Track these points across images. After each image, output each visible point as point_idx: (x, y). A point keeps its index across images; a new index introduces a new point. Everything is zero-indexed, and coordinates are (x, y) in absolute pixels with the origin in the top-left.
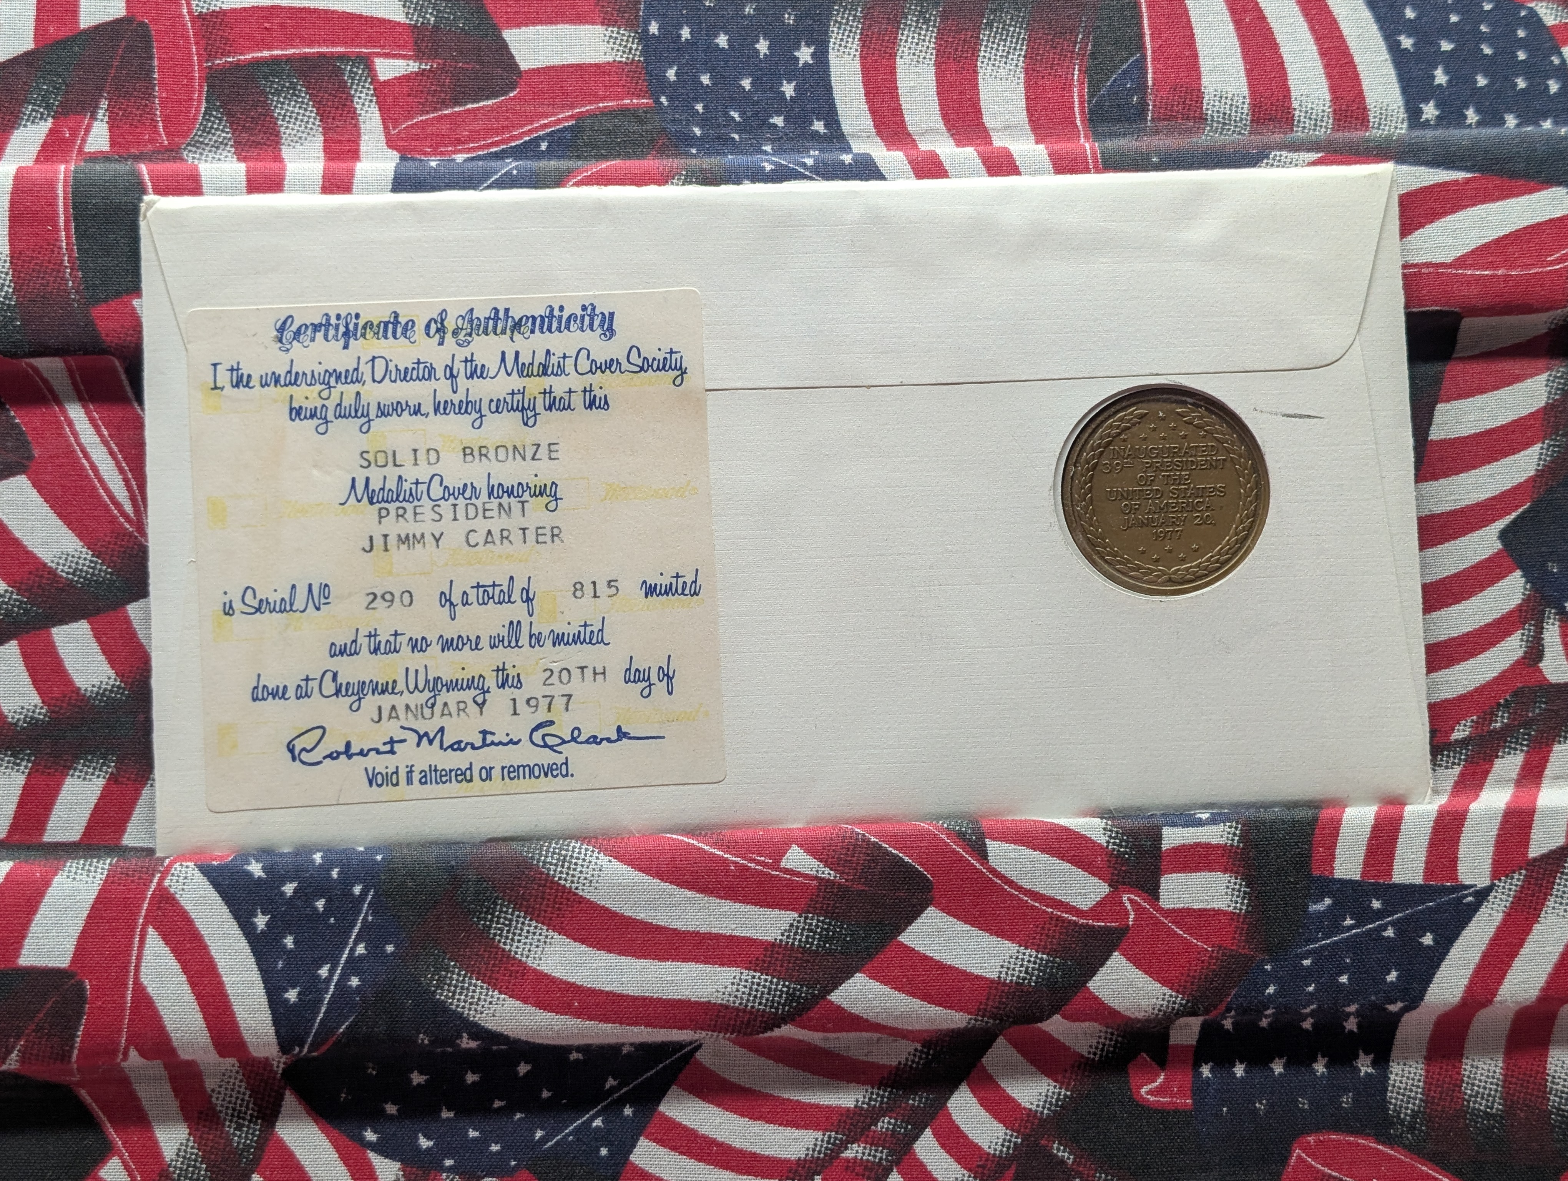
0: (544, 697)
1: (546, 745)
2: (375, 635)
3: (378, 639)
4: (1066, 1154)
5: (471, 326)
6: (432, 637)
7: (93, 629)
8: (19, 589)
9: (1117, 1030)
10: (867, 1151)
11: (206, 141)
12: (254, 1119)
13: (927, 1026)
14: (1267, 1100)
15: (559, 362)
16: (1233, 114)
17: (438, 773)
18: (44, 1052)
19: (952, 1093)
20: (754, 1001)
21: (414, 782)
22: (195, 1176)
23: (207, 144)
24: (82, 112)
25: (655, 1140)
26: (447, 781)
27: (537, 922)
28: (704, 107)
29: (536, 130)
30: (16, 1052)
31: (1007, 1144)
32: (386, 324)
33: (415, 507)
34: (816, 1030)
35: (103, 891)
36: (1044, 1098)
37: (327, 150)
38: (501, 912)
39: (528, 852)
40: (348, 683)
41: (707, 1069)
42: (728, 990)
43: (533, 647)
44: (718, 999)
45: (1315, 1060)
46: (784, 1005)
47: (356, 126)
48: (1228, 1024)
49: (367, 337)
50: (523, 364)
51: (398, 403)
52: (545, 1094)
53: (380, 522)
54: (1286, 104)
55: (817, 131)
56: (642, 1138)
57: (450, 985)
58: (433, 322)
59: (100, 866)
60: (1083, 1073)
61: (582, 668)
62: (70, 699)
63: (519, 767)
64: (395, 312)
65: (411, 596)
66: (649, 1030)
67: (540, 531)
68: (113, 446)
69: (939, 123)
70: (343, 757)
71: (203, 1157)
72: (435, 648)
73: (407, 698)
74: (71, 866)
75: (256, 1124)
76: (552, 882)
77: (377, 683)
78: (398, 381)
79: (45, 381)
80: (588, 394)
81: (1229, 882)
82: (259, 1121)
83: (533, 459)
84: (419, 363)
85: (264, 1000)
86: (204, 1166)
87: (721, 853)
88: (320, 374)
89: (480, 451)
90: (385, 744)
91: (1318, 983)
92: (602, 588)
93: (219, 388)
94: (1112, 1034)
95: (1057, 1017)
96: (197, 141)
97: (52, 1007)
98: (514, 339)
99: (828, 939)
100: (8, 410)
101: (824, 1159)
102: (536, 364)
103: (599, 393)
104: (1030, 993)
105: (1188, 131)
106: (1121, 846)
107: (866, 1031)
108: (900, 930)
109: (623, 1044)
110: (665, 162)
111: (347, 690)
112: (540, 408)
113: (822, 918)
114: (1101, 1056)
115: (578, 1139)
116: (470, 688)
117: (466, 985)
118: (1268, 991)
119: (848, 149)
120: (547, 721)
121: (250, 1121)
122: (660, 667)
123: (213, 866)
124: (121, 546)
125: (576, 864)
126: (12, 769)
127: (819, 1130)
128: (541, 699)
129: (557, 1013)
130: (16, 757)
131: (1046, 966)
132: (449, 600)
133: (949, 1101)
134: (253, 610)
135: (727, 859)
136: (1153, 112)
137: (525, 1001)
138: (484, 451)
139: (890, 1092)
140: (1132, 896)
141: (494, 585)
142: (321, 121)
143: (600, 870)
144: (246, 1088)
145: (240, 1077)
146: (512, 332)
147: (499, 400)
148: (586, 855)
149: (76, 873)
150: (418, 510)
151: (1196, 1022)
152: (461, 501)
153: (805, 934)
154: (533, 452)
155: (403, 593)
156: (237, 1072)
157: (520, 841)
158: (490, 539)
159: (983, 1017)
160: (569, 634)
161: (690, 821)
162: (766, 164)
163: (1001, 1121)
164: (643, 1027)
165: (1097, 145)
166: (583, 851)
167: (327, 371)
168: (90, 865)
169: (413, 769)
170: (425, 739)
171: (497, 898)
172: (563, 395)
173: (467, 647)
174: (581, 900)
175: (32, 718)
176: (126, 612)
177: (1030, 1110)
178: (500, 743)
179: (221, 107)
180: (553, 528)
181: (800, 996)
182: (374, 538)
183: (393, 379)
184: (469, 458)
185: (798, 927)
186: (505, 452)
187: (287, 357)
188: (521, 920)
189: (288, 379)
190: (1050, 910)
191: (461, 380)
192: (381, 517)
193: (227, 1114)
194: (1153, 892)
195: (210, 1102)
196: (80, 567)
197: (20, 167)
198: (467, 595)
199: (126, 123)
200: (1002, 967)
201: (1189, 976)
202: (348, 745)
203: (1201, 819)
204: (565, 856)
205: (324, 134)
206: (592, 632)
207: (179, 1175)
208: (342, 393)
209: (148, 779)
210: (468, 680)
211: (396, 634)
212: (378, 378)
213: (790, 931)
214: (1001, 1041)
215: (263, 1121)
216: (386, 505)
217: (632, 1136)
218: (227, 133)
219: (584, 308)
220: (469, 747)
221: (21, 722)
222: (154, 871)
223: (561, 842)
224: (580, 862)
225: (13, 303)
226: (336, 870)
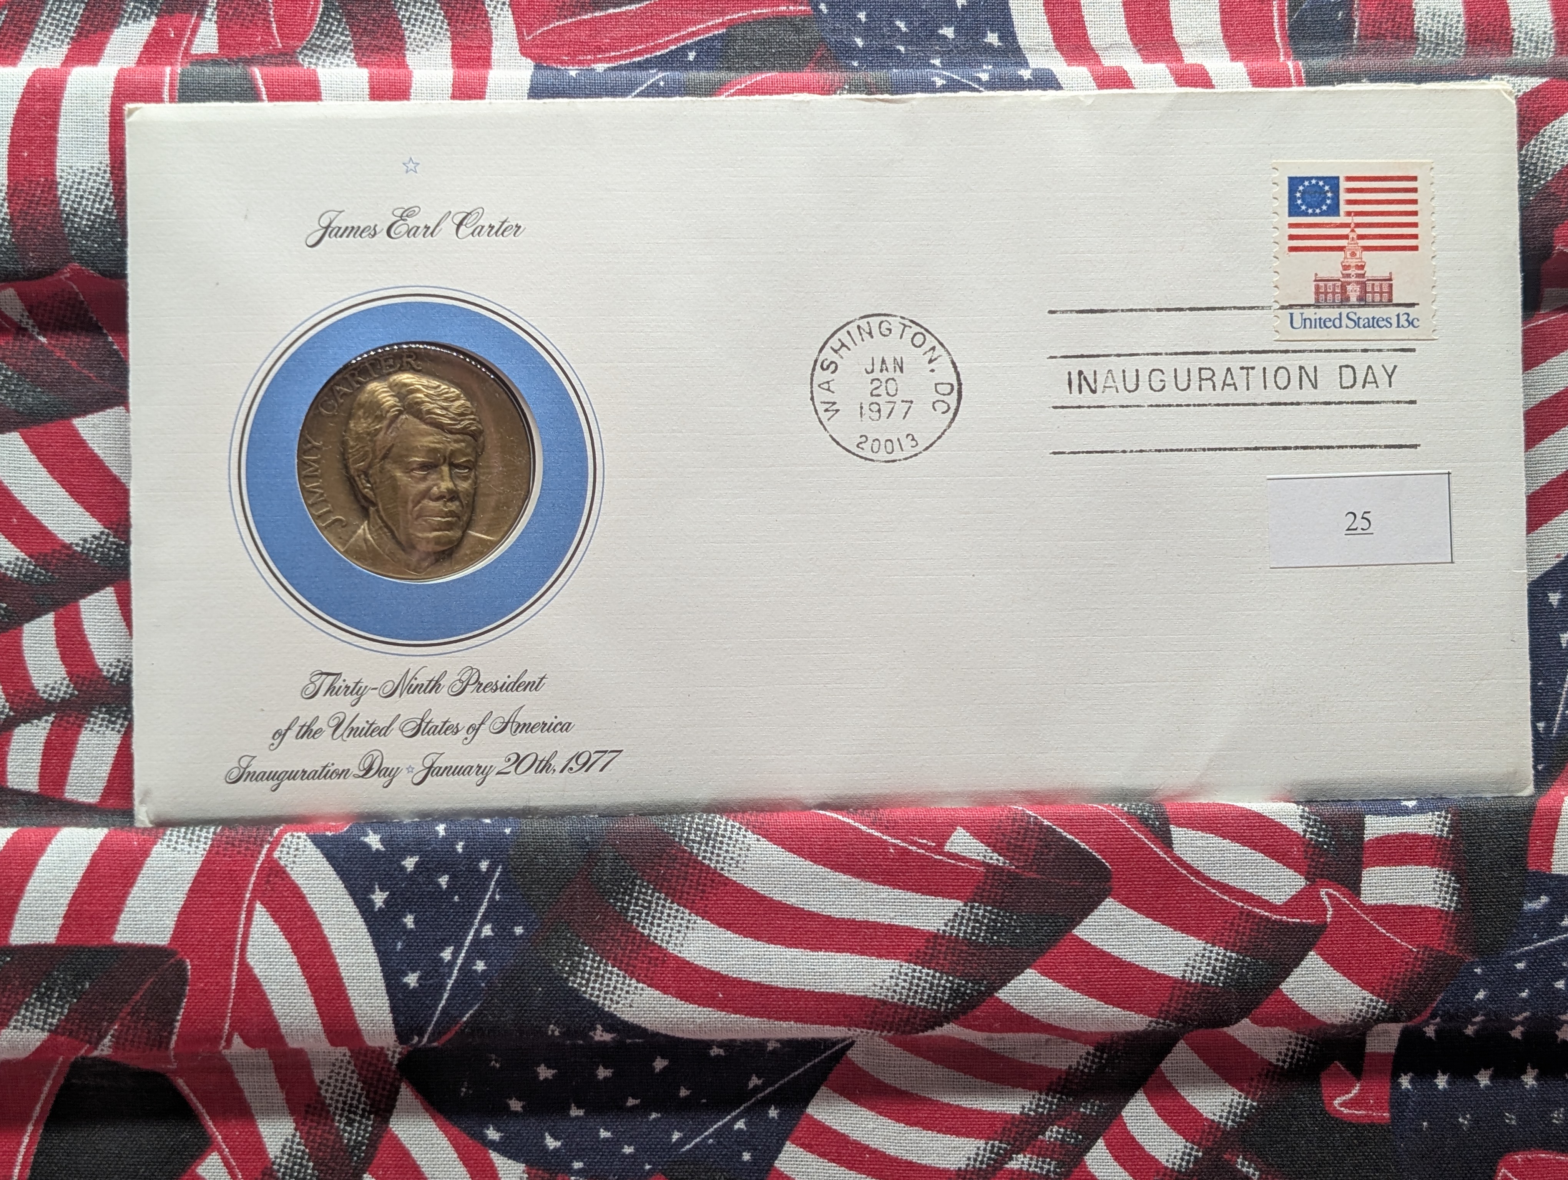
4: (1251, 1170)
9: (1309, 1035)
10: (1034, 1163)
11: (324, 44)
12: (366, 1114)
13: (1104, 1028)
14: (1472, 1115)
16: (1447, 34)
18: (140, 1037)
19: (1127, 1101)
20: (914, 997)
22: (302, 1175)
23: (325, 48)
24: (188, 10)
25: (802, 1145)
27: (679, 904)
28: (867, 16)
29: (683, 38)
30: (109, 1037)
31: (1187, 1157)
34: (981, 1030)
35: (206, 862)
36: (1228, 1109)
37: (454, 56)
38: (640, 892)
39: (669, 828)
41: (860, 1069)
42: (886, 984)
44: (875, 993)
45: (1524, 1072)
46: (947, 1002)
47: (488, 31)
48: (1430, 1031)
52: (683, 1093)
54: (1504, 24)
55: (991, 44)
56: (788, 1143)
57: (583, 972)
59: (204, 834)
60: (1271, 1082)
66: (800, 1025)
69: (1125, 38)
71: (310, 1155)
74: (171, 835)
75: (368, 1119)
76: (696, 861)
81: (1437, 877)
82: (372, 1116)
85: (381, 984)
86: (311, 1164)
87: (879, 834)
91: (1531, 988)
94: (1303, 1040)
95: (1246, 1021)
96: (315, 45)
97: (149, 988)
99: (995, 931)
100: (106, 335)
101: (986, 1170)
104: (1217, 994)
105: (1399, 51)
106: (1319, 836)
107: (1035, 1032)
108: (1075, 923)
109: (768, 1040)
110: (825, 75)
113: (989, 908)
114: (1291, 1063)
115: (719, 1142)
117: (601, 972)
118: (1477, 997)
119: (1025, 64)
121: (362, 1116)
123: (327, 837)
125: (721, 842)
126: (107, 727)
127: (981, 1138)
129: (699, 1005)
130: (111, 715)
131: (1235, 966)
133: (1124, 1110)
135: (885, 841)
136: (1360, 30)
137: (665, 991)
139: (1059, 1099)
140: (1331, 891)
142: (449, 25)
143: (748, 850)
144: (358, 1080)
145: (351, 1067)
148: (732, 832)
149: (177, 842)
151: (1395, 1029)
153: (971, 924)
156: (349, 1063)
157: (661, 814)
159: (1165, 1019)
162: (936, 79)
163: (1180, 1133)
164: (792, 1023)
165: (1300, 63)
166: (729, 828)
168: (193, 834)
171: (636, 877)
174: (727, 882)
177: (1213, 1121)
179: (341, 7)
181: (965, 993)
185: (963, 917)
188: (662, 902)
190: (1240, 904)
193: (336, 1108)
194: (1354, 887)
195: (319, 1095)
197: (121, 69)
199: (236, 24)
200: (1187, 965)
201: (1391, 978)
203: (1407, 807)
204: (710, 834)
205: (452, 39)
207: (284, 1174)
213: (954, 921)
214: (1181, 1045)
215: (376, 1115)
217: (778, 1140)
218: (347, 36)
221: (117, 676)
222: (263, 841)
223: (705, 817)
224: (726, 840)
225: (114, 218)
226: (462, 843)
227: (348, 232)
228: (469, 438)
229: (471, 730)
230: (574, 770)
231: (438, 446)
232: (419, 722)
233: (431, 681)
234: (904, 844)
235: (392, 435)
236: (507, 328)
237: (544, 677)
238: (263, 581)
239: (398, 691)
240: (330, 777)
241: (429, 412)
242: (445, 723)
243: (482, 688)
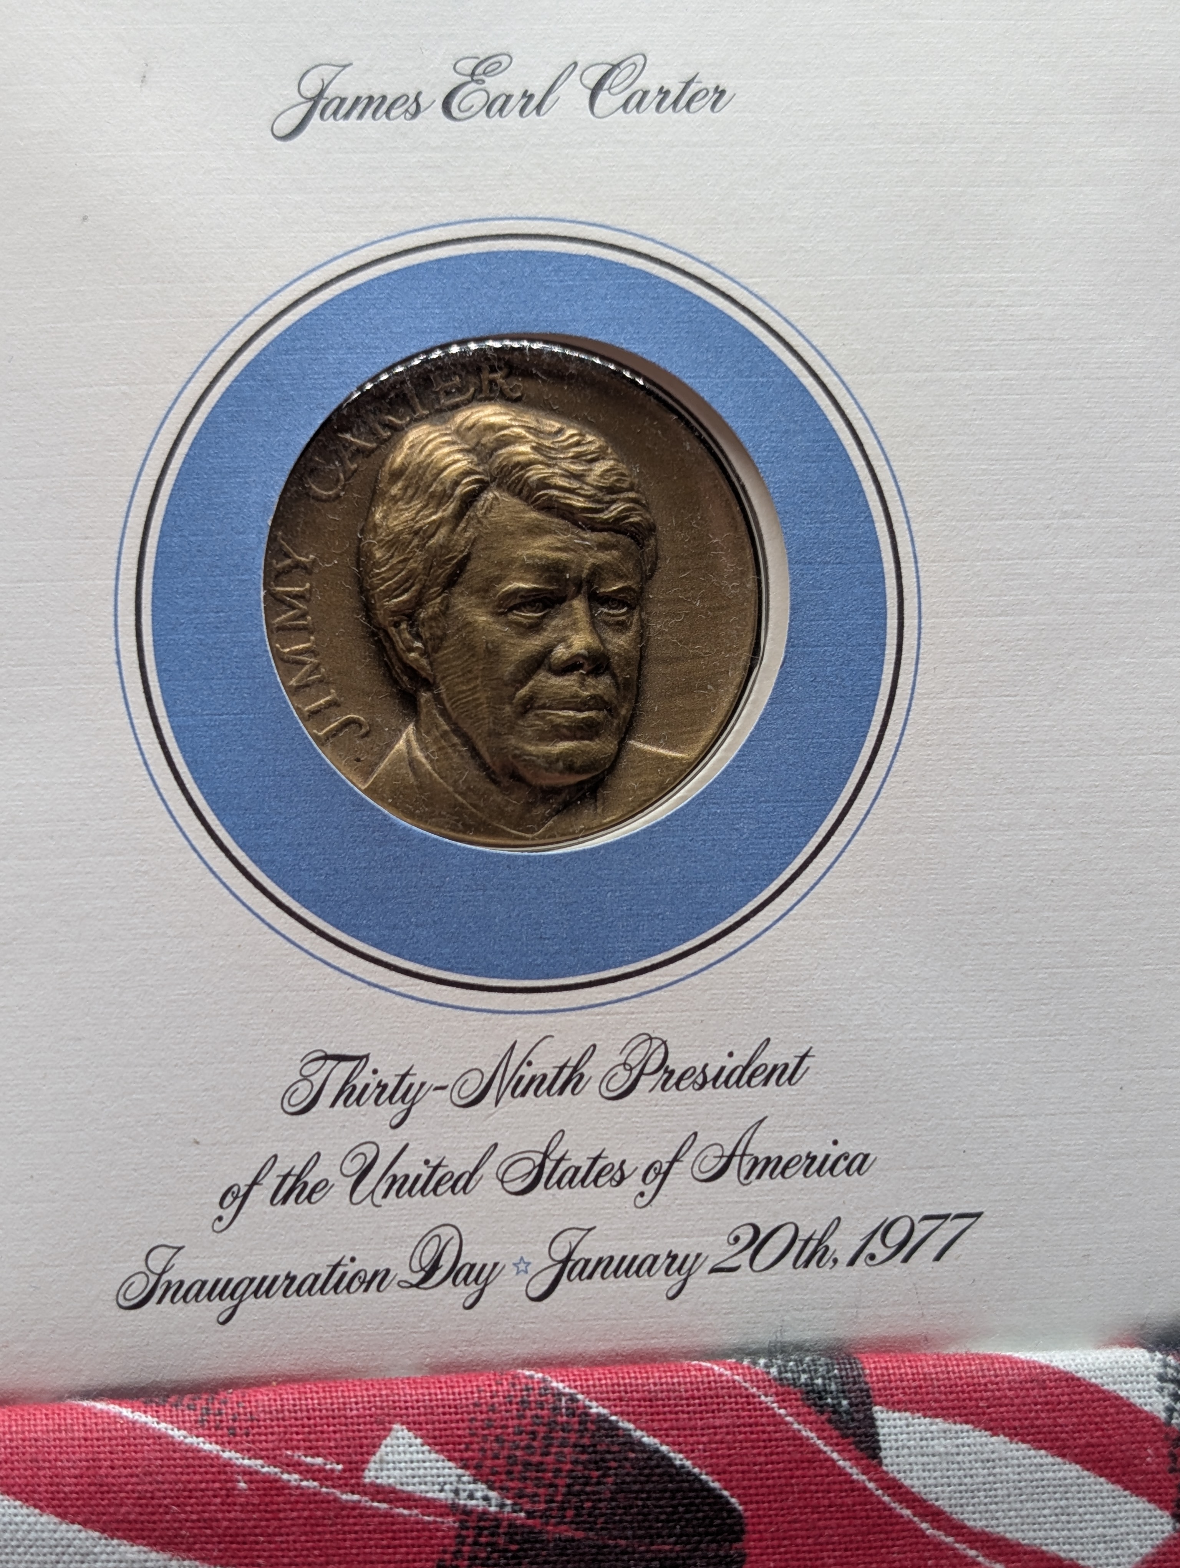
227: (360, 108)
228: (625, 540)
229: (651, 1175)
230: (879, 1258)
231: (564, 556)
232: (538, 1159)
233: (561, 1069)
234: (272, 1469)
235: (467, 534)
236: (706, 303)
237: (806, 1055)
238: (195, 856)
239: (492, 1093)
240: (348, 1287)
241: (544, 484)
242: (595, 1160)
243: (673, 1081)
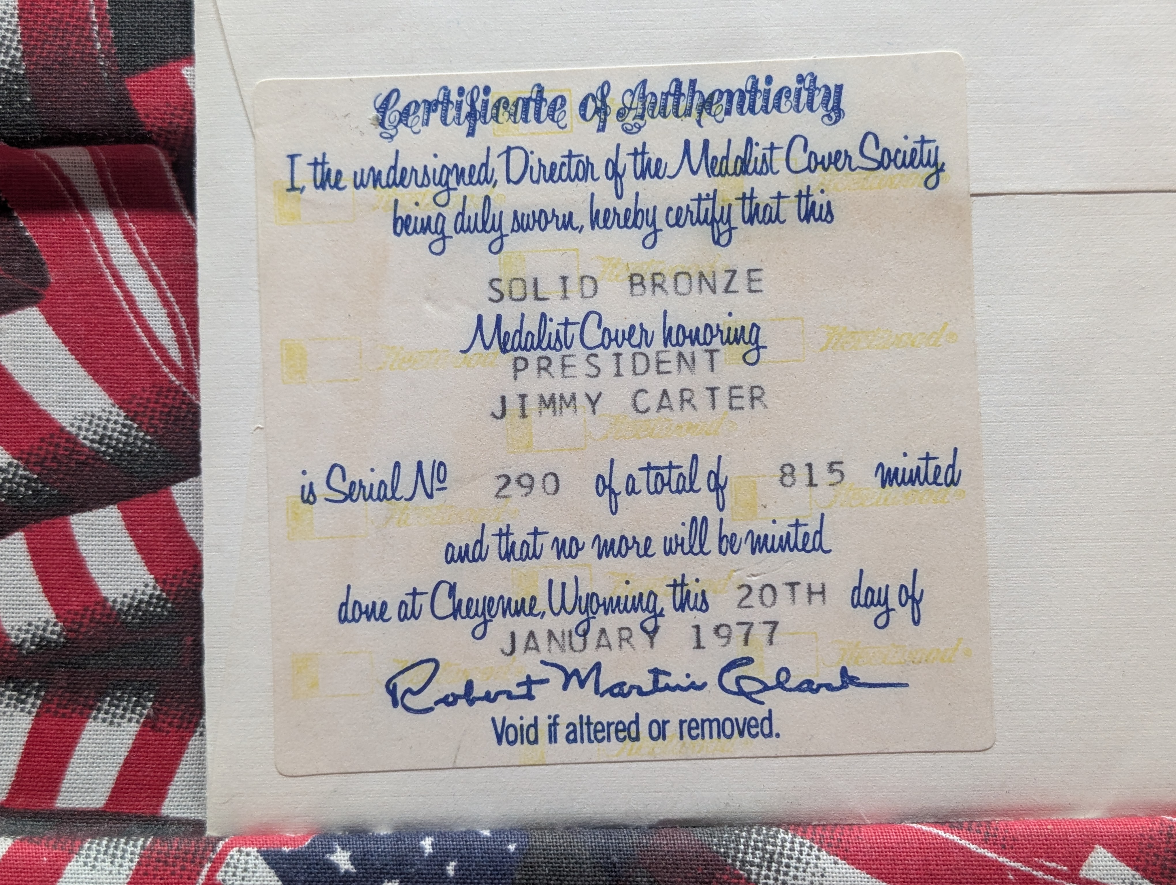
0: (739, 624)
1: (741, 692)
2: (508, 534)
3: (511, 538)
5: (644, 104)
6: (585, 537)
7: (125, 518)
8: (27, 462)
15: (764, 155)
17: (592, 727)
21: (559, 738)
26: (604, 738)
32: (527, 101)
33: (564, 357)
39: (719, 845)
40: (470, 600)
43: (724, 554)
49: (500, 119)
50: (715, 158)
51: (542, 211)
53: (515, 378)
58: (590, 99)
59: (130, 848)
61: (792, 585)
62: (93, 614)
63: (703, 721)
64: (539, 85)
65: (557, 481)
67: (735, 392)
68: (155, 268)
70: (462, 702)
72: (589, 553)
73: (550, 622)
74: (89, 848)
77: (510, 599)
78: (542, 181)
79: (65, 179)
80: (804, 200)
83: (726, 291)
84: (570, 156)
87: (993, 855)
88: (435, 171)
89: (653, 280)
90: (519, 685)
92: (821, 473)
93: (297, 189)
98: (702, 123)
100: (16, 219)
102: (732, 158)
103: (819, 199)
111: (468, 609)
112: (736, 219)
116: (636, 610)
120: (743, 658)
122: (902, 586)
123: (282, 854)
124: (165, 405)
125: (788, 866)
126: (16, 707)
128: (734, 627)
130: (20, 692)
132: (609, 486)
134: (342, 497)
135: (1002, 865)
138: (658, 280)
141: (671, 467)
143: (822, 876)
146: (700, 114)
147: (680, 208)
148: (801, 852)
149: (96, 859)
150: (568, 361)
152: (627, 350)
154: (726, 282)
155: (546, 475)
157: (708, 827)
158: (665, 403)
160: (774, 537)
161: (942, 804)
166: (797, 846)
167: (444, 166)
168: (116, 848)
169: (558, 720)
170: (574, 679)
172: (770, 201)
173: (633, 552)
175: (42, 638)
176: (169, 495)
178: (678, 687)
180: (752, 388)
182: (507, 399)
183: (535, 178)
184: (638, 289)
186: (687, 281)
187: (389, 148)
189: (392, 177)
191: (629, 181)
192: (516, 370)
196: (109, 433)
198: (634, 480)
202: (469, 686)
204: (772, 854)
206: (806, 534)
208: (465, 198)
209: (197, 725)
210: (634, 597)
211: (536, 533)
212: (514, 177)
216: (524, 354)
219: (801, 79)
220: (635, 691)
221: (28, 644)
222: (203, 858)
223: (764, 832)
224: (793, 863)
225: (22, 72)
226: (453, 864)
234: (1027, 869)
